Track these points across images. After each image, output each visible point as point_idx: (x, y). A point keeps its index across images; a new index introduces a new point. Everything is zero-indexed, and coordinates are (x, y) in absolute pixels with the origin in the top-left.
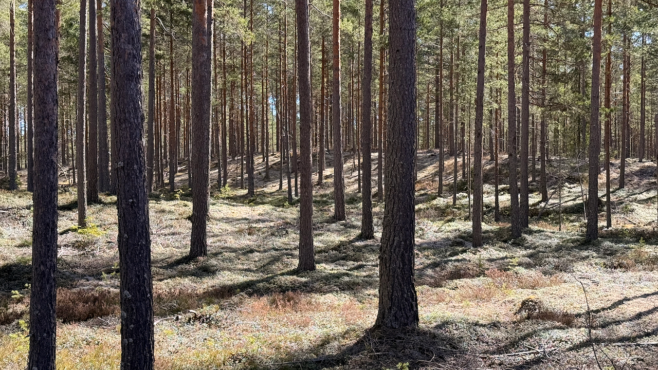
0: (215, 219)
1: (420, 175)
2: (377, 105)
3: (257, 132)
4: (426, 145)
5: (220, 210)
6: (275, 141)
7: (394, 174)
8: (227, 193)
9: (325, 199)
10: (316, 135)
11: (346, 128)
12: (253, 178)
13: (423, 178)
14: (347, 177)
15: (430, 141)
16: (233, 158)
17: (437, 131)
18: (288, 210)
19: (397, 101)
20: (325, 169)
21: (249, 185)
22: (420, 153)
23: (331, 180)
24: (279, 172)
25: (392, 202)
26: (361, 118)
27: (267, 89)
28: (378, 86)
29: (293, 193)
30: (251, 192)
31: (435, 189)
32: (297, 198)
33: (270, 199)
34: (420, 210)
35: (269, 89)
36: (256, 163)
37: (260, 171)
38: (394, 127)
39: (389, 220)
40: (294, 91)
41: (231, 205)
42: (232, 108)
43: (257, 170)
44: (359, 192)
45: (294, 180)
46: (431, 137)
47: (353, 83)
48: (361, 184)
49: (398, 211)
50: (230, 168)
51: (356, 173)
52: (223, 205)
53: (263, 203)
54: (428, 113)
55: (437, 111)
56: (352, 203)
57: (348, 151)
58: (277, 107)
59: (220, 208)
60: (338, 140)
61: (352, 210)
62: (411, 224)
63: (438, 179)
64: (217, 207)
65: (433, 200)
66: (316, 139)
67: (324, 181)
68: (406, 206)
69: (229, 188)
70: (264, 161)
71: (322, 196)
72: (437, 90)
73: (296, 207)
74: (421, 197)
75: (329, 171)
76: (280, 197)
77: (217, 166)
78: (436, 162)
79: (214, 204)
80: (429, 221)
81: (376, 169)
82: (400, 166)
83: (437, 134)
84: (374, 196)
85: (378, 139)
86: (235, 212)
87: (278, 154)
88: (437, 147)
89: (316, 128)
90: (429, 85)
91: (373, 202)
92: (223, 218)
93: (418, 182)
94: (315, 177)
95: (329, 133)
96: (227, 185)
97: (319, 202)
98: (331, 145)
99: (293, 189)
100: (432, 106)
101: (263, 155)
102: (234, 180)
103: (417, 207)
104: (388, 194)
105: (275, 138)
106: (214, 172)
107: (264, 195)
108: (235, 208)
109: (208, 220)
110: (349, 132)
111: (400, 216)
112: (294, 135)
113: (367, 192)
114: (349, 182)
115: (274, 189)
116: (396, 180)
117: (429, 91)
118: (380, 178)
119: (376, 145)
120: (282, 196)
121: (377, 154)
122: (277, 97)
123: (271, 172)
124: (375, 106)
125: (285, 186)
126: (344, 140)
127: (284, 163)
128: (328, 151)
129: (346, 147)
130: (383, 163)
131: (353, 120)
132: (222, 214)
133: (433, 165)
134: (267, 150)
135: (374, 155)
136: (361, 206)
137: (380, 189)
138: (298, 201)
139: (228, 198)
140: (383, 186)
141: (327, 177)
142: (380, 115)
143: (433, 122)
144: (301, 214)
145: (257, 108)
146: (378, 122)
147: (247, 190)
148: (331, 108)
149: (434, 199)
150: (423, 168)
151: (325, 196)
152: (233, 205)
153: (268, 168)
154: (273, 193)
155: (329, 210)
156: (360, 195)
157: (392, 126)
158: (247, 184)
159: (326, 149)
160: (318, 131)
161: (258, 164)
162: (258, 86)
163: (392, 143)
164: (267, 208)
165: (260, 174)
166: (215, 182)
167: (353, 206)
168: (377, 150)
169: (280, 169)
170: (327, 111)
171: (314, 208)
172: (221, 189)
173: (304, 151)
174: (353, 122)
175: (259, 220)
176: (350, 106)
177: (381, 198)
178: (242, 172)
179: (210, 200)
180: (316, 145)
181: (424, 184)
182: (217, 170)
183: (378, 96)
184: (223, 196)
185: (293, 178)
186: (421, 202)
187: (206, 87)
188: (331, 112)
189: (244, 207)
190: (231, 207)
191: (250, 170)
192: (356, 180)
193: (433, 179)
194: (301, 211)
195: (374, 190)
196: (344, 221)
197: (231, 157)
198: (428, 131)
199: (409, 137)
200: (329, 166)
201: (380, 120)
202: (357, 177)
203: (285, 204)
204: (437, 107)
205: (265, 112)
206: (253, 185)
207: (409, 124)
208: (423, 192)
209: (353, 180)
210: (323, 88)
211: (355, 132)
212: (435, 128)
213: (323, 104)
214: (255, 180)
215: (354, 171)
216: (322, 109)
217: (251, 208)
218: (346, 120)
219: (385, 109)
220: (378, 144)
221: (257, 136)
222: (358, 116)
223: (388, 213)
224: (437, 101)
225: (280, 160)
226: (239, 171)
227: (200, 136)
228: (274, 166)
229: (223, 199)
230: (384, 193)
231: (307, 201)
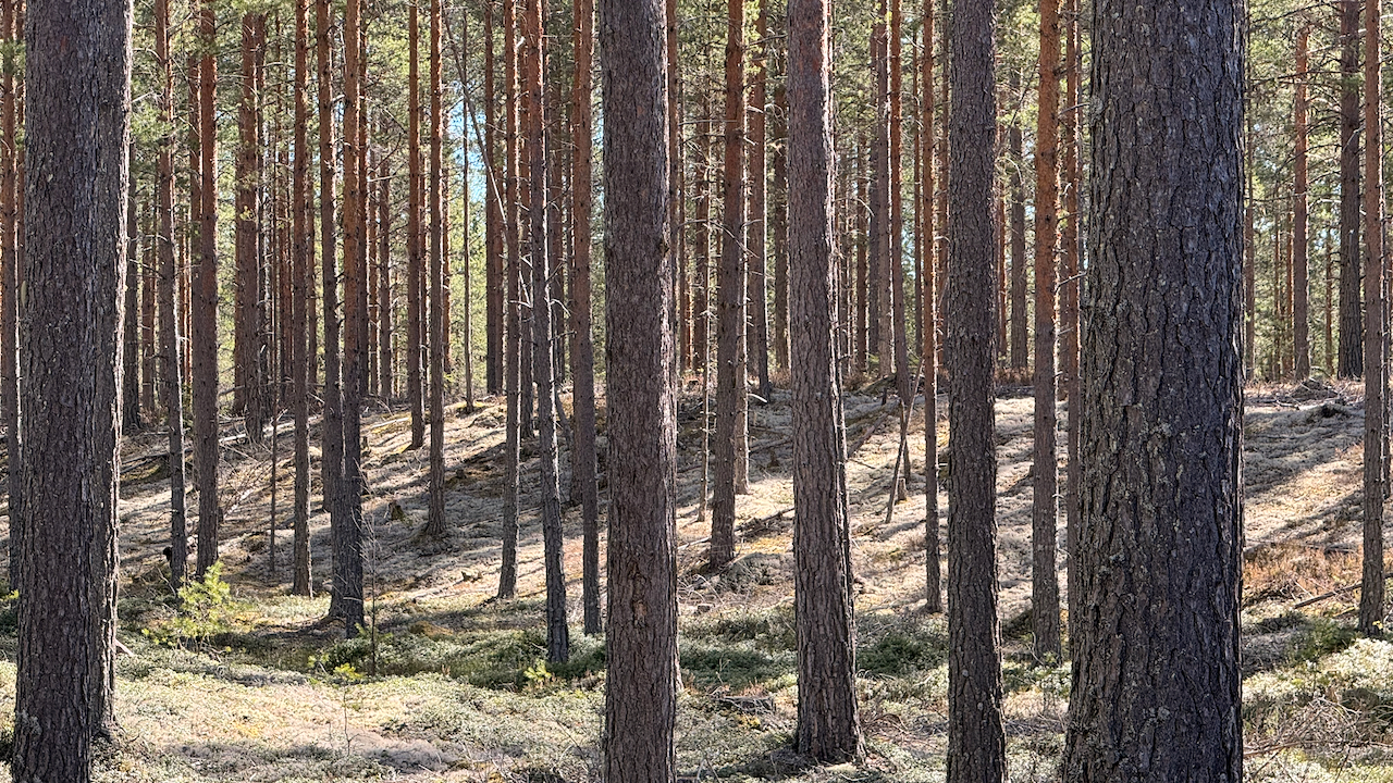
0: (146, 755)
1: (1262, 519)
2: (1028, 146)
3: (385, 290)
4: (1292, 361)
5: (174, 703)
6: (480, 339)
7: (1121, 491)
8: (214, 614)
9: (744, 646)
10: (701, 303)
11: (861, 267)
12: (358, 535)
13: (1275, 532)
14: (867, 531)
15: (1316, 341)
16: (255, 427)
17: (1349, 283)
18: (546, 708)
19: (1140, 86)
20: (749, 487)
21: (339, 573)
22: (1258, 401)
23: (779, 546)
24: (500, 502)
25: (1116, 651)
26: (942, 216)
27: (434, 57)
28: (1034, 44)
29: (575, 616)
30: (347, 610)
31: (1343, 593)
32: (594, 643)
33: (451, 648)
34: (1264, 703)
35: (447, 61)
36: (377, 453)
37: (398, 497)
38: (1123, 230)
39: (1096, 751)
40: (579, 72)
41: (232, 678)
42: (248, 160)
43: (381, 493)
44: (932, 609)
45: (580, 542)
46: (1319, 317)
47: (895, 23)
48: (944, 566)
49: (1149, 698)
50: (236, 483)
51: (914, 507)
52: (189, 676)
53: (410, 670)
54: (1301, 187)
55: (1349, 178)
56: (895, 671)
57: (872, 391)
58: (490, 156)
59: (174, 697)
60: (815, 325)
61: (892, 707)
62: (1217, 770)
63: (1360, 539)
64: (158, 690)
65: (1330, 651)
66: (701, 327)
67: (744, 550)
68: (1192, 672)
69: (225, 588)
70: (417, 443)
71: (730, 631)
72: (1348, 65)
73: (590, 687)
74: (1268, 638)
75: (767, 497)
76: (503, 633)
77: (166, 470)
78: (1346, 446)
79: (141, 674)
80: (1316, 766)
81: (1022, 484)
82: (1155, 447)
83: (1350, 303)
84: (1014, 630)
85: (1031, 331)
86: (257, 715)
87: (496, 407)
88: (1350, 368)
89: (701, 267)
90: (1305, 37)
91: (1004, 665)
92: (187, 751)
93: (1251, 557)
94: (691, 530)
95: (769, 296)
96: (215, 570)
97: (712, 662)
98: (782, 359)
99: (575, 592)
100: (1325, 149)
101: (416, 415)
102: (255, 548)
103: (1249, 689)
104: (1092, 603)
105: (479, 323)
106: (150, 501)
107: (413, 625)
108: (256, 694)
109: (106, 760)
110: (874, 287)
111: (1158, 726)
112: (579, 304)
113: (975, 602)
114: (878, 558)
115: (472, 596)
116: (1137, 525)
117: (1305, 70)
118: (1044, 531)
119: (1020, 360)
120: (517, 633)
121: (1027, 405)
122: (489, 105)
123: (456, 502)
124: (1016, 152)
125: (531, 580)
126: (852, 333)
127: (526, 455)
128: (766, 387)
129: (860, 369)
130: (1062, 453)
131: (898, 222)
132: (184, 726)
133: (1331, 466)
134: (437, 385)
135: (1013, 410)
136: (943, 685)
137: (1045, 590)
138: (600, 657)
139: (221, 641)
140: (1062, 578)
141: (757, 529)
142: (1046, 195)
143: (1325, 237)
144: (612, 725)
145: (386, 164)
146: (1030, 236)
147: (328, 599)
148: (778, 161)
149: (1339, 643)
150: (1274, 478)
151: (748, 629)
152: (247, 681)
153: (441, 484)
154: (466, 613)
155: (769, 707)
156: (937, 624)
157: (1111, 226)
158: (326, 567)
159: (750, 381)
160: (712, 284)
161: (387, 461)
162: (390, 43)
163: (1111, 322)
164: (429, 695)
165: (397, 511)
166: (157, 559)
167: (897, 683)
168: (1025, 382)
169: (500, 488)
170: (757, 178)
171: (684, 695)
172: (182, 592)
173: (628, 376)
174: (898, 238)
175: (386, 758)
176: (882, 152)
177: (1048, 640)
178: (300, 504)
179: (121, 649)
180: (699, 362)
181: (1285, 564)
182: (166, 495)
183: (1034, 95)
184: (191, 629)
185: (571, 535)
186: (1269, 663)
187: (99, 30)
188: (779, 182)
189: (305, 689)
190: (235, 689)
191: (345, 491)
192: (913, 546)
193: (1331, 539)
194: (611, 712)
195: (1013, 599)
196: (848, 767)
197: (240, 421)
198: (1302, 284)
199: (1206, 288)
200: (771, 465)
201: (1046, 221)
202: (921, 531)
203: (530, 674)
204: (1350, 152)
205: (425, 184)
206: (359, 571)
207: (1205, 214)
208: (1275, 609)
209: (897, 543)
210: (734, 51)
211: (912, 292)
212: (1337, 272)
213: (733, 139)
214: (367, 547)
215: (902, 498)
216: (733, 164)
217: (341, 695)
218: (860, 225)
219: (1069, 158)
220: (1031, 357)
221: (385, 311)
222: (921, 201)
223: (1093, 713)
224: (1350, 123)
225: (503, 438)
226: (285, 497)
227: (57, 294)
228: (475, 472)
229: (194, 644)
230: (1064, 616)
231: (646, 649)
